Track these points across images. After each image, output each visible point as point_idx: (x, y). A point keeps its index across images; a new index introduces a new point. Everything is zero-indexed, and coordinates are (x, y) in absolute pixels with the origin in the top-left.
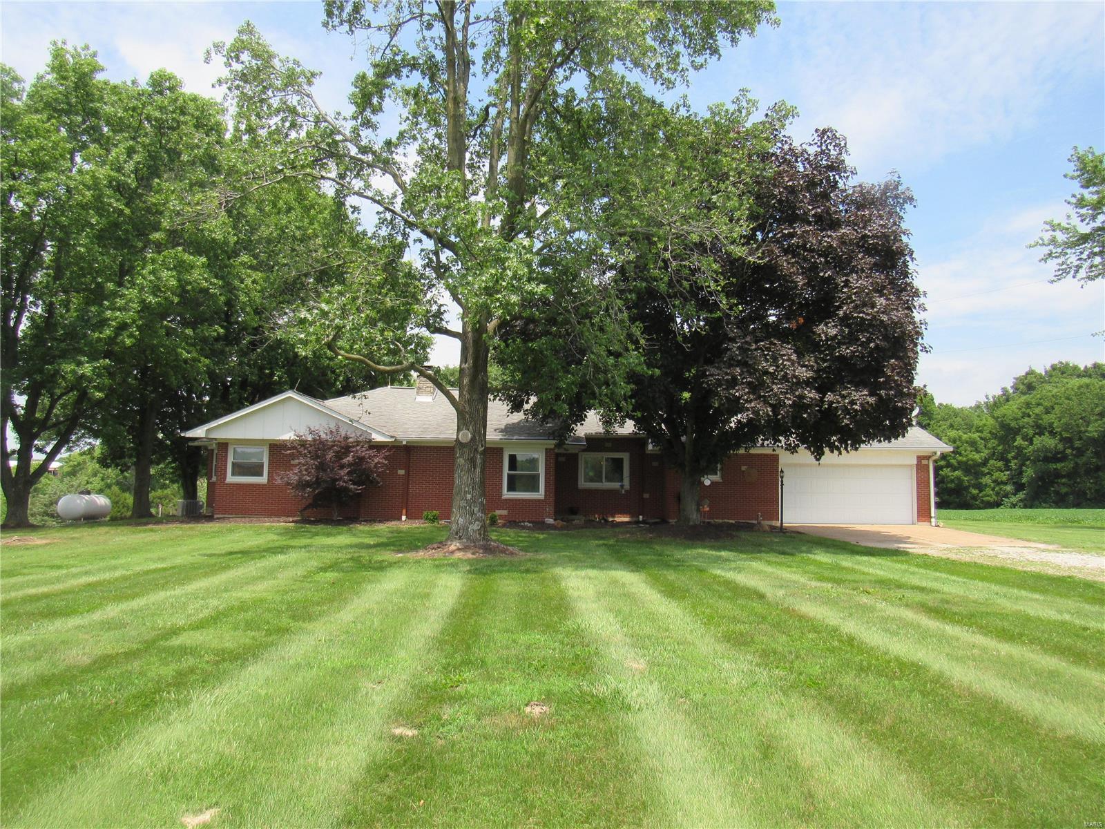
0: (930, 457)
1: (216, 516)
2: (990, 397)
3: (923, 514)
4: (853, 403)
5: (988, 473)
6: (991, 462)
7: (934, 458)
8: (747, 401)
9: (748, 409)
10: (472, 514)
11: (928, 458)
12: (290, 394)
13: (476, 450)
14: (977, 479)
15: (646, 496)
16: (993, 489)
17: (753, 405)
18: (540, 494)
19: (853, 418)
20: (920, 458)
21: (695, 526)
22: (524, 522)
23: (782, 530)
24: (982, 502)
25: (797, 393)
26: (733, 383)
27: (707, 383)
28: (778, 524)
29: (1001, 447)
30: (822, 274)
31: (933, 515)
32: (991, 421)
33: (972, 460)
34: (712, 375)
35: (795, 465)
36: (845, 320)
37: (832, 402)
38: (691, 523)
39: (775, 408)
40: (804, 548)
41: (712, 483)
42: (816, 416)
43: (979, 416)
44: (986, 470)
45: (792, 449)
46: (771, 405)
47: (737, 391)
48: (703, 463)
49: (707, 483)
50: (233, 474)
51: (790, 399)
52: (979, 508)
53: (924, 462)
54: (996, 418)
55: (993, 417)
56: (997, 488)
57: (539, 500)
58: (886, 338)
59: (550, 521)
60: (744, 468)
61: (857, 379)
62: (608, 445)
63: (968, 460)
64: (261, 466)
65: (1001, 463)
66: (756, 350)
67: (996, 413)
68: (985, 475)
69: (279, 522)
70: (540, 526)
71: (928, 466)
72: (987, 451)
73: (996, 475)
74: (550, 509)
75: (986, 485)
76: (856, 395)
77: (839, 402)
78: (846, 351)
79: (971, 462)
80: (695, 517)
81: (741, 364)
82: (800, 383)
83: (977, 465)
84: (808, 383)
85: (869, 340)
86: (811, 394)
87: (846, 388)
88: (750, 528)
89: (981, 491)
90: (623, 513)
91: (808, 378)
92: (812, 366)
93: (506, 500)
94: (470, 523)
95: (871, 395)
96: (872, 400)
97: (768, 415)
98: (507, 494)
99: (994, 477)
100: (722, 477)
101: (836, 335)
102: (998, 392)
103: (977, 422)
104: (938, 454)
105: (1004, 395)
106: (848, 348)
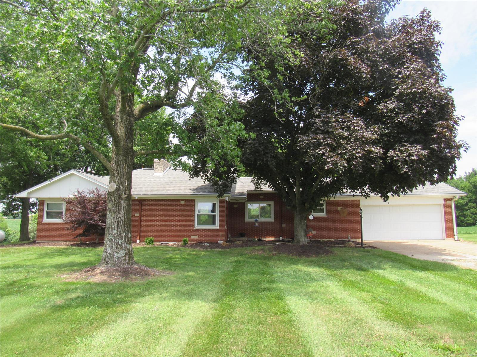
0: (452, 199)
1: (37, 241)
2: (467, 173)
3: (450, 233)
4: (410, 155)
5: (468, 209)
6: (470, 204)
7: (455, 200)
8: (328, 157)
9: (329, 162)
10: (117, 245)
11: (450, 200)
12: (72, 171)
13: (120, 197)
14: (462, 212)
15: (284, 225)
16: (471, 217)
17: (332, 159)
18: (217, 227)
19: (411, 168)
20: (446, 200)
21: (303, 246)
22: (204, 243)
23: (362, 246)
24: (466, 223)
25: (366, 149)
26: (319, 144)
27: (300, 146)
28: (360, 240)
29: (474, 197)
30: (381, 68)
31: (455, 233)
32: (468, 184)
33: (460, 203)
34: (303, 141)
35: (370, 206)
36: (400, 98)
37: (394, 157)
38: (301, 244)
39: (349, 161)
40: (375, 263)
41: (314, 218)
42: (381, 166)
43: (461, 182)
44: (467, 208)
45: (367, 196)
46: (346, 159)
47: (321, 150)
48: (307, 205)
49: (311, 217)
50: (47, 218)
51: (360, 153)
52: (465, 226)
53: (448, 202)
54: (471, 183)
55: (469, 182)
56: (473, 217)
57: (216, 230)
58: (434, 105)
59: (221, 242)
60: (339, 208)
61: (412, 139)
62: (262, 197)
63: (458, 203)
64: (62, 213)
65: (475, 204)
66: (334, 122)
67: (471, 181)
68: (467, 210)
69: (61, 245)
70: (214, 245)
71: (451, 205)
72: (467, 199)
73: (473, 210)
74: (222, 235)
75: (467, 215)
76: (412, 150)
77: (399, 156)
78: (402, 119)
79: (459, 204)
80: (303, 240)
81: (324, 132)
82: (367, 142)
83: (463, 205)
84: (374, 143)
85: (421, 109)
86: (377, 150)
87: (404, 146)
88: (342, 244)
89: (465, 218)
90: (270, 235)
91: (374, 140)
92: (376, 132)
93: (197, 230)
94: (116, 252)
95: (423, 149)
96: (425, 152)
97: (344, 167)
98: (197, 227)
99: (471, 211)
100: (327, 213)
101: (394, 108)
102: (471, 171)
103: (461, 185)
104: (457, 197)
105: (474, 172)
106: (404, 116)
